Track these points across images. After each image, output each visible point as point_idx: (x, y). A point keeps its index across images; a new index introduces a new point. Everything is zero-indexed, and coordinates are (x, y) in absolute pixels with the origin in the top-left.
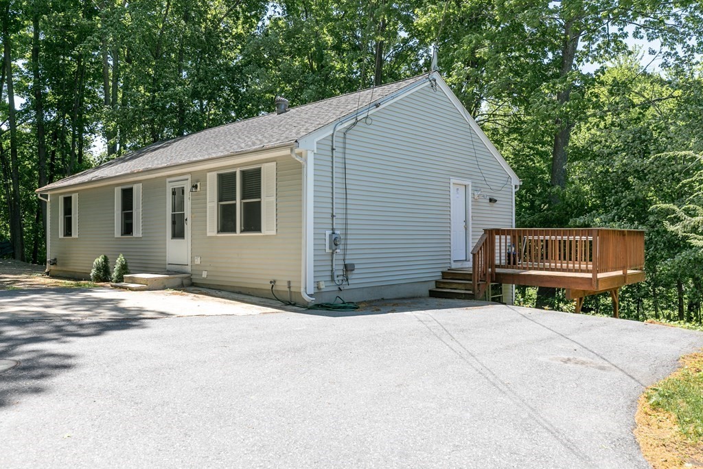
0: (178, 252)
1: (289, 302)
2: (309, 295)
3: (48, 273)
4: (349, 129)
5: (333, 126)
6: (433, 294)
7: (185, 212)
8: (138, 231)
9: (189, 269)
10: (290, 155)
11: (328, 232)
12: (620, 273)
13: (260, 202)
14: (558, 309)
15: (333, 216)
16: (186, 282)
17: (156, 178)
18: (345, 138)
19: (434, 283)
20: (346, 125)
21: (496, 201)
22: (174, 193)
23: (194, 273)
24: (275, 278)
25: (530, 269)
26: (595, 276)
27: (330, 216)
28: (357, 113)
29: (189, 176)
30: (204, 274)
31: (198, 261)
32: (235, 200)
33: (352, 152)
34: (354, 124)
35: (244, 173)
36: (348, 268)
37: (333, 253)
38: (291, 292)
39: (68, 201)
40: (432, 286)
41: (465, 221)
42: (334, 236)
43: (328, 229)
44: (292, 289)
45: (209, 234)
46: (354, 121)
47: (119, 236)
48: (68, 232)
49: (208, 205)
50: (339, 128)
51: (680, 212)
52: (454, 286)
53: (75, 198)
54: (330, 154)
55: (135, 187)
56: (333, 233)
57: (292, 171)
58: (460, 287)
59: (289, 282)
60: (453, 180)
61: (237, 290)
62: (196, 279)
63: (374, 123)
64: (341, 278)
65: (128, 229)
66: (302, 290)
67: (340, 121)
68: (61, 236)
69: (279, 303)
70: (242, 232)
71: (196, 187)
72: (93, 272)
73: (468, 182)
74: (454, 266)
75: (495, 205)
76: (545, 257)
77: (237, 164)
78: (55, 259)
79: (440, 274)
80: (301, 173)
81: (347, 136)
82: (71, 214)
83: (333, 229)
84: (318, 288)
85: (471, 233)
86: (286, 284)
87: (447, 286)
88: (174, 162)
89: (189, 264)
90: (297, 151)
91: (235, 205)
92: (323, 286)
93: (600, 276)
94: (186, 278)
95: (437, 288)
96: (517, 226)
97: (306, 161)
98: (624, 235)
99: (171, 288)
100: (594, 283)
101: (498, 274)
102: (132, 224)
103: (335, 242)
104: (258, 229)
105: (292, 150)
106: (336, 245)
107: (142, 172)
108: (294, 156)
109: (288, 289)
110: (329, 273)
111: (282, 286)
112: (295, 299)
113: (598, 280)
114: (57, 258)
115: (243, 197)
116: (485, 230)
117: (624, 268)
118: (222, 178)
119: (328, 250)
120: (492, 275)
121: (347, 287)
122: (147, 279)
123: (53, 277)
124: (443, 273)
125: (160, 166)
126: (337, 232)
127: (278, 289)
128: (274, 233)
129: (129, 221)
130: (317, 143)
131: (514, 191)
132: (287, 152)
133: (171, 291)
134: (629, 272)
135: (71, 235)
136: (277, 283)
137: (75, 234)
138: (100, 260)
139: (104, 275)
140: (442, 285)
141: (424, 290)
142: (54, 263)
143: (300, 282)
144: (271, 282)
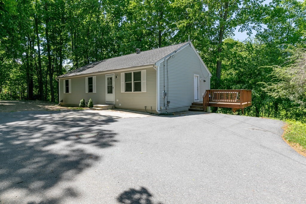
0: (110, 98)
1: (152, 113)
2: (159, 111)
3: (59, 105)
4: (168, 59)
5: (164, 59)
6: (190, 110)
7: (113, 85)
8: (94, 91)
9: (114, 103)
10: (153, 67)
11: (163, 91)
12: (246, 103)
13: (141, 82)
14: (233, 114)
15: (164, 86)
16: (114, 107)
17: (101, 74)
18: (167, 62)
19: (190, 107)
20: (168, 58)
21: (205, 81)
22: (108, 79)
23: (116, 104)
24: (146, 106)
25: (219, 102)
26: (241, 104)
27: (163, 86)
28: (170, 54)
29: (114, 74)
30: (120, 105)
31: (117, 100)
32: (131, 81)
33: (169, 67)
34: (170, 58)
35: (134, 73)
36: (168, 102)
37: (164, 98)
38: (152, 110)
39: (67, 82)
40: (189, 108)
41: (197, 87)
42: (165, 93)
43: (163, 90)
44: (152, 109)
45: (121, 92)
46: (170, 57)
47: (88, 93)
48: (67, 91)
49: (121, 83)
50: (166, 59)
51: (266, 84)
52: (196, 107)
53: (70, 81)
54: (163, 67)
55: (93, 77)
56: (165, 92)
57: (152, 72)
58: (198, 108)
59: (151, 107)
60: (195, 75)
61: (132, 110)
62: (117, 106)
63: (175, 57)
64: (166, 105)
65: (91, 90)
66: (156, 109)
67: (166, 57)
68: (65, 92)
69: (149, 114)
70: (134, 91)
71: (117, 77)
72: (80, 104)
73: (198, 75)
74: (195, 101)
75: (205, 82)
76: (221, 98)
77: (132, 71)
78: (62, 100)
79: (191, 104)
80: (156, 73)
81: (168, 62)
82: (68, 85)
83: (164, 90)
84: (161, 109)
85: (199, 91)
86: (150, 107)
87: (194, 107)
88: (109, 69)
89: (114, 101)
90: (155, 66)
91: (131, 83)
92: (162, 108)
93: (242, 104)
94: (113, 106)
95: (191, 108)
96: (211, 89)
97: (157, 69)
98: (248, 92)
99: (110, 109)
100: (241, 106)
101: (210, 104)
102: (92, 89)
103: (165, 94)
104: (140, 91)
105: (154, 66)
106: (166, 95)
107: (97, 72)
108: (154, 68)
109: (151, 109)
110: (163, 104)
111: (149, 108)
112: (153, 112)
113: (242, 105)
114: (63, 100)
115: (134, 80)
116: (206, 90)
117: (247, 102)
118: (126, 74)
119: (163, 97)
120: (208, 104)
121: (168, 108)
122: (103, 107)
123: (62, 106)
124: (192, 103)
125: (104, 71)
126: (166, 91)
127: (147, 109)
128: (146, 92)
129: (91, 88)
130: (160, 64)
131: (210, 78)
132: (152, 66)
133: (110, 110)
134: (249, 102)
135: (68, 92)
136: (147, 107)
137: (70, 92)
138: (82, 100)
139: (84, 105)
140: (192, 107)
141: (187, 109)
142: (62, 101)
143: (156, 107)
144: (145, 107)
